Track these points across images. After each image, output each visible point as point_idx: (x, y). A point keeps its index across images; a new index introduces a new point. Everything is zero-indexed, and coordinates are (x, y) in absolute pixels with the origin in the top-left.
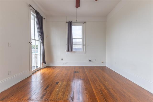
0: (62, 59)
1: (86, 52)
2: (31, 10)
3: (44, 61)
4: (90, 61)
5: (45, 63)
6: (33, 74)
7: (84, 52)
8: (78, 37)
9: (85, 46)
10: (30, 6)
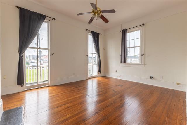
0: (116, 71)
1: (145, 64)
2: (88, 32)
3: (99, 71)
4: (151, 78)
5: (100, 73)
6: (89, 79)
7: (143, 64)
8: (135, 46)
9: (143, 57)
10: (87, 30)
